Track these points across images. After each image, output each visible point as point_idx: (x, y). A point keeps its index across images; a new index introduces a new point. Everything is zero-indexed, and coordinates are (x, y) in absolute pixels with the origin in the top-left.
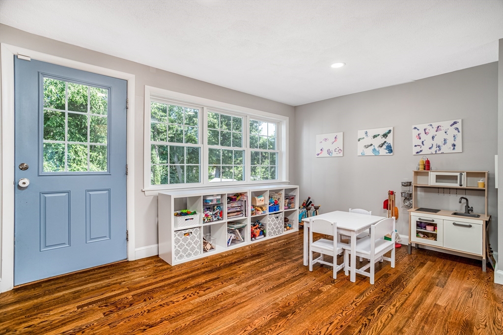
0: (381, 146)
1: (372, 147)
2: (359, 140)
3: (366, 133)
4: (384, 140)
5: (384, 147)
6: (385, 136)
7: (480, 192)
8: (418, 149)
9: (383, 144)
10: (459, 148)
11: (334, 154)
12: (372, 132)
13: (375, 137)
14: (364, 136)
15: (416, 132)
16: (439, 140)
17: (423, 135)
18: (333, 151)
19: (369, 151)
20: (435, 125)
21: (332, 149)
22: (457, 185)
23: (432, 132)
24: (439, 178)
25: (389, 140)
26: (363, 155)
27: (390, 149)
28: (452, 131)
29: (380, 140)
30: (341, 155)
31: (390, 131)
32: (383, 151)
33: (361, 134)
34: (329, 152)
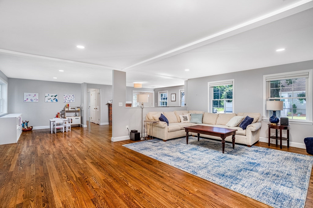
0: (54, 99)
1: (51, 100)
2: (46, 97)
3: (49, 95)
4: (55, 97)
5: (55, 100)
6: (55, 96)
7: (78, 111)
8: (65, 101)
9: (55, 99)
10: (74, 101)
11: (34, 101)
12: (51, 95)
13: (52, 96)
14: (48, 96)
15: (64, 96)
16: (70, 99)
17: (66, 97)
18: (34, 100)
19: (50, 101)
20: (69, 95)
21: (33, 99)
22: (75, 110)
23: (68, 97)
24: (71, 108)
25: (57, 98)
26: (47, 102)
27: (57, 100)
28: (73, 97)
29: (54, 98)
30: (38, 101)
31: (57, 95)
32: (55, 101)
33: (47, 95)
34: (31, 100)
